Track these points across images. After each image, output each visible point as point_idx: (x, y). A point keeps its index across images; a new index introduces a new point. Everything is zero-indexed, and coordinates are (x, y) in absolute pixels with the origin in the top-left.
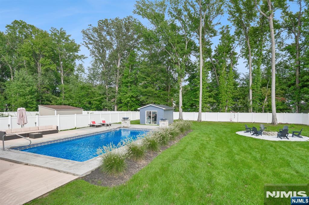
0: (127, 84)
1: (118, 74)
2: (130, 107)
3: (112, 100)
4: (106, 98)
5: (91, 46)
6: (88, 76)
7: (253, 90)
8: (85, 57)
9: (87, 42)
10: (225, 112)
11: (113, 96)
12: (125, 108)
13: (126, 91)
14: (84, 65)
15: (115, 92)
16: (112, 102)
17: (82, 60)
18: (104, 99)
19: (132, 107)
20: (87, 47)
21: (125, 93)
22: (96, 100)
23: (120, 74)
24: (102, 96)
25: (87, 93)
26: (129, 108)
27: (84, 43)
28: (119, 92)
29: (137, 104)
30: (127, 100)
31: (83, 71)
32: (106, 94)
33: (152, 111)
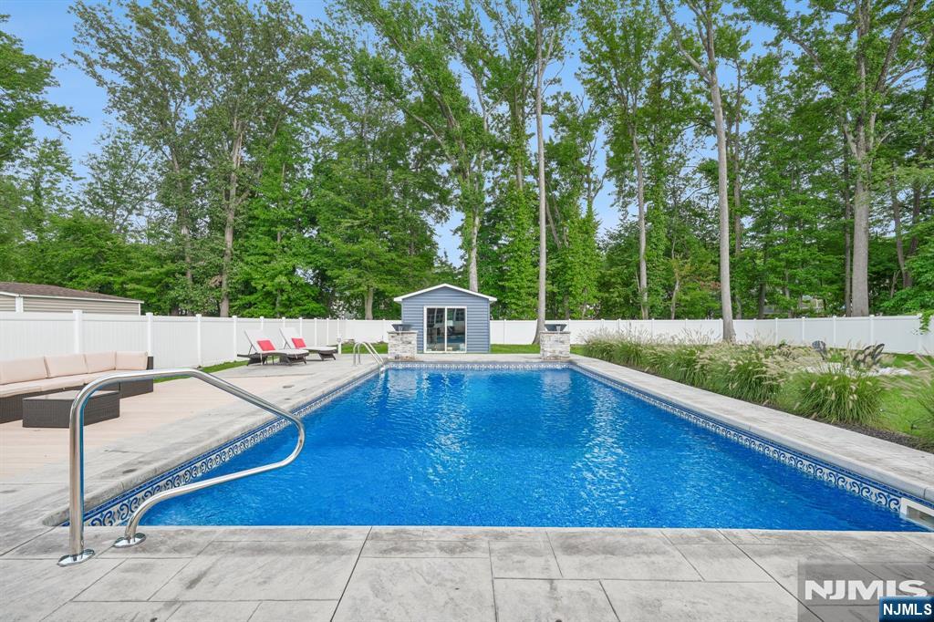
0: (273, 229)
1: (233, 192)
2: (284, 306)
3: (212, 282)
4: (184, 274)
5: (109, 75)
6: (88, 193)
7: (648, 261)
8: (72, 115)
9: (95, 57)
10: (580, 319)
11: (217, 266)
12: (265, 307)
13: (270, 251)
14: (66, 146)
15: (222, 254)
16: (211, 289)
17: (58, 127)
18: (177, 276)
19: (293, 304)
20: (94, 75)
21: (266, 258)
22: (138, 281)
23: (240, 191)
24: (169, 266)
25: (94, 251)
26: (278, 308)
27: (80, 60)
28: (238, 252)
29: (308, 296)
30: (277, 280)
31: (63, 170)
32: (183, 258)
33: (446, 308)
